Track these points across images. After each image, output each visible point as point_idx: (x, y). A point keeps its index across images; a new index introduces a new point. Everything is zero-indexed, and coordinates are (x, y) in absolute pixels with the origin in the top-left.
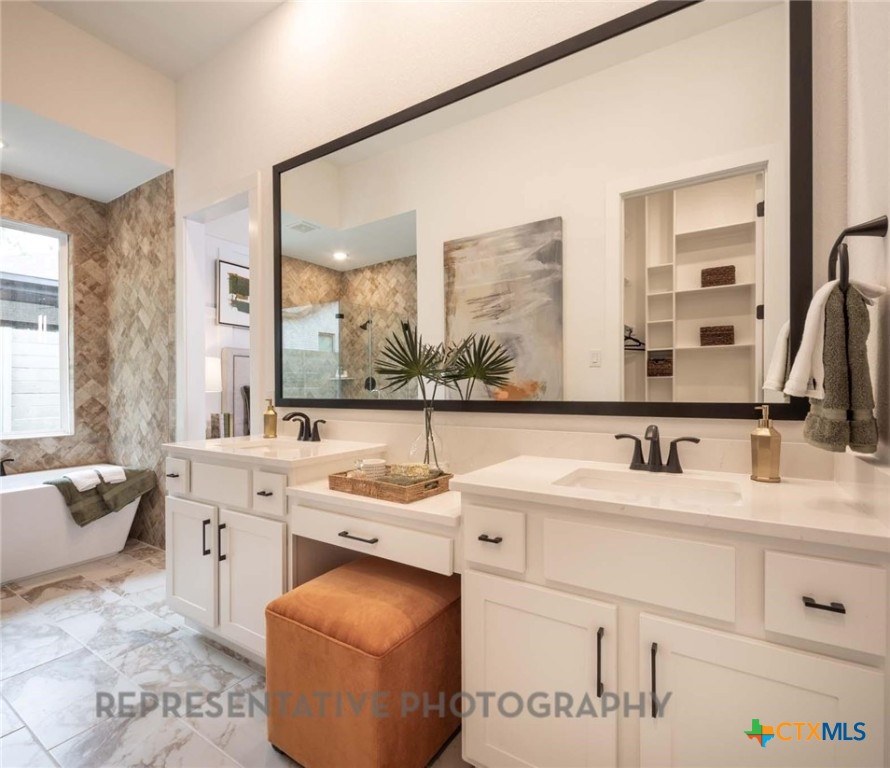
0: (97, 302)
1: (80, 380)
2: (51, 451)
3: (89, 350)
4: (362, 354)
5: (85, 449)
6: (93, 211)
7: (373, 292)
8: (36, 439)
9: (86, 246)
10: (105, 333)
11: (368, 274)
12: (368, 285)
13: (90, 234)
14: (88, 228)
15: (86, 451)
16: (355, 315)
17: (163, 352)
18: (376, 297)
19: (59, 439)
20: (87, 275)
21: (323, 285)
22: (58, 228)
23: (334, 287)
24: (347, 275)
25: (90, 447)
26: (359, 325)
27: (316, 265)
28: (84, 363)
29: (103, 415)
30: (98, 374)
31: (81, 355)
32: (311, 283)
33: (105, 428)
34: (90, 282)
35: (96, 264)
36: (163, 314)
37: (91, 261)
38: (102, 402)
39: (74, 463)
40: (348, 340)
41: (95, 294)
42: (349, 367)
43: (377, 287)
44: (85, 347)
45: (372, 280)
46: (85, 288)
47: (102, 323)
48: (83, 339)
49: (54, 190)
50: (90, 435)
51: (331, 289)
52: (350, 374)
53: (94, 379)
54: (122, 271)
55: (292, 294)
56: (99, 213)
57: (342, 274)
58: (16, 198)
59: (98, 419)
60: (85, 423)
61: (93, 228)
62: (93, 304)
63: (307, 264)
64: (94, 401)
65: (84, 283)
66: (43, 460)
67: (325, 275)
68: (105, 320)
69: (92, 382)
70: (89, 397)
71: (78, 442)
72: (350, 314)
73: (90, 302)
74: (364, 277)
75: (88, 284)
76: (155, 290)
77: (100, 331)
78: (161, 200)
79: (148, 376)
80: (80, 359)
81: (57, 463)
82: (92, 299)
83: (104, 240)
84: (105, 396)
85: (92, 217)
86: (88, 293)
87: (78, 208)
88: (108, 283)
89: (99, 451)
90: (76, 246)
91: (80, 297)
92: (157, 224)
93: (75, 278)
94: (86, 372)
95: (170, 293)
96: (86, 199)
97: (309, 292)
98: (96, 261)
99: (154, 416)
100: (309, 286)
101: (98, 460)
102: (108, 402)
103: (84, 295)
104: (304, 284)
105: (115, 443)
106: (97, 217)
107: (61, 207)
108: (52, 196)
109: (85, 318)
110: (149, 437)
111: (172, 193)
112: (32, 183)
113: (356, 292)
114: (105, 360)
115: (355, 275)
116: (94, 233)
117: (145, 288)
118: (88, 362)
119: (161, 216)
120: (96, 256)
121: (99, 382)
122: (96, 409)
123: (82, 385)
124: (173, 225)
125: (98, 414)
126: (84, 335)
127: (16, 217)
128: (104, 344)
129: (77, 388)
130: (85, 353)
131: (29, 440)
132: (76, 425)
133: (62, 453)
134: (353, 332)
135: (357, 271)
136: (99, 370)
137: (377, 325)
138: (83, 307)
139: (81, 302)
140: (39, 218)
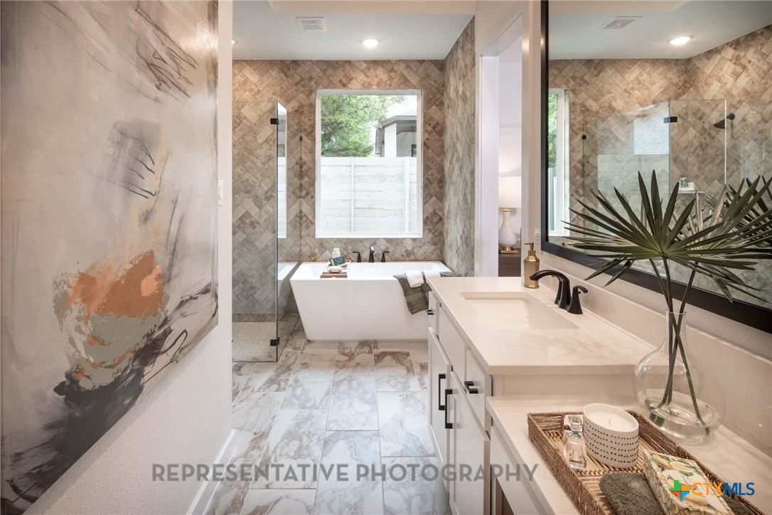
0: (437, 138)
1: (427, 196)
2: (409, 248)
3: (432, 175)
4: (717, 161)
5: (429, 248)
6: (435, 68)
7: (737, 76)
8: (402, 239)
9: (431, 97)
10: (442, 161)
11: (730, 52)
12: (728, 68)
13: (434, 86)
14: (432, 83)
15: (429, 251)
16: (707, 110)
17: (468, 177)
18: (743, 81)
19: (414, 240)
20: (431, 118)
21: (657, 82)
22: (415, 88)
23: (675, 80)
24: (695, 61)
25: (432, 248)
26: (714, 122)
27: (646, 60)
28: (429, 185)
29: (440, 224)
30: (437, 193)
31: (427, 178)
32: (639, 82)
33: (441, 234)
34: (433, 123)
35: (437, 108)
36: (469, 145)
37: (434, 107)
38: (440, 214)
39: (422, 258)
40: (696, 144)
41: (436, 132)
42: (697, 177)
43: (744, 68)
44: (430, 173)
45: (737, 60)
46: (430, 128)
47: (440, 153)
48: (429, 167)
49: (412, 61)
50: (432, 239)
51: (671, 83)
52: (698, 187)
53: (435, 196)
54: (450, 110)
55: (615, 99)
56: (439, 69)
57: (689, 60)
58: (392, 74)
59: (437, 227)
60: (429, 229)
61: (435, 81)
62: (435, 140)
63: (633, 62)
64: (435, 213)
65: (430, 125)
66: (405, 254)
67: (661, 68)
68: (441, 152)
69: (434, 198)
70: (432, 210)
71: (425, 244)
72: (699, 110)
73: (433, 139)
74: (723, 58)
75: (432, 125)
76: (465, 124)
77: (439, 159)
78: (468, 46)
79: (461, 198)
80: (427, 181)
81: (412, 257)
82: (435, 136)
83: (442, 89)
84: (442, 209)
85: (435, 72)
86: (432, 132)
87: (426, 70)
88: (444, 122)
89: (438, 251)
90: (425, 99)
91: (427, 136)
92: (466, 67)
93: (424, 121)
94: (430, 191)
95: (472, 125)
96: (431, 61)
97: (637, 93)
98: (437, 106)
99: (463, 231)
100: (636, 86)
101: (437, 258)
102: (443, 214)
103: (429, 134)
104: (631, 85)
105: (446, 247)
106: (437, 72)
107: (416, 72)
108: (412, 65)
109: (430, 151)
110: (461, 249)
111: (474, 37)
112: (400, 60)
113: (710, 80)
114: (441, 182)
115: (708, 59)
116: (436, 85)
117: (460, 123)
118: (431, 184)
119: (468, 60)
120: (437, 103)
121: (438, 199)
122: (436, 219)
123: (427, 201)
124: (474, 65)
125: (437, 223)
126: (429, 164)
127: (393, 87)
128: (441, 170)
129: (424, 203)
130: (429, 177)
131: (398, 239)
132: (424, 231)
133: (416, 251)
134: (704, 131)
135: (710, 53)
136: (438, 190)
137: (744, 120)
138: (428, 143)
139: (428, 139)
140: (405, 84)
